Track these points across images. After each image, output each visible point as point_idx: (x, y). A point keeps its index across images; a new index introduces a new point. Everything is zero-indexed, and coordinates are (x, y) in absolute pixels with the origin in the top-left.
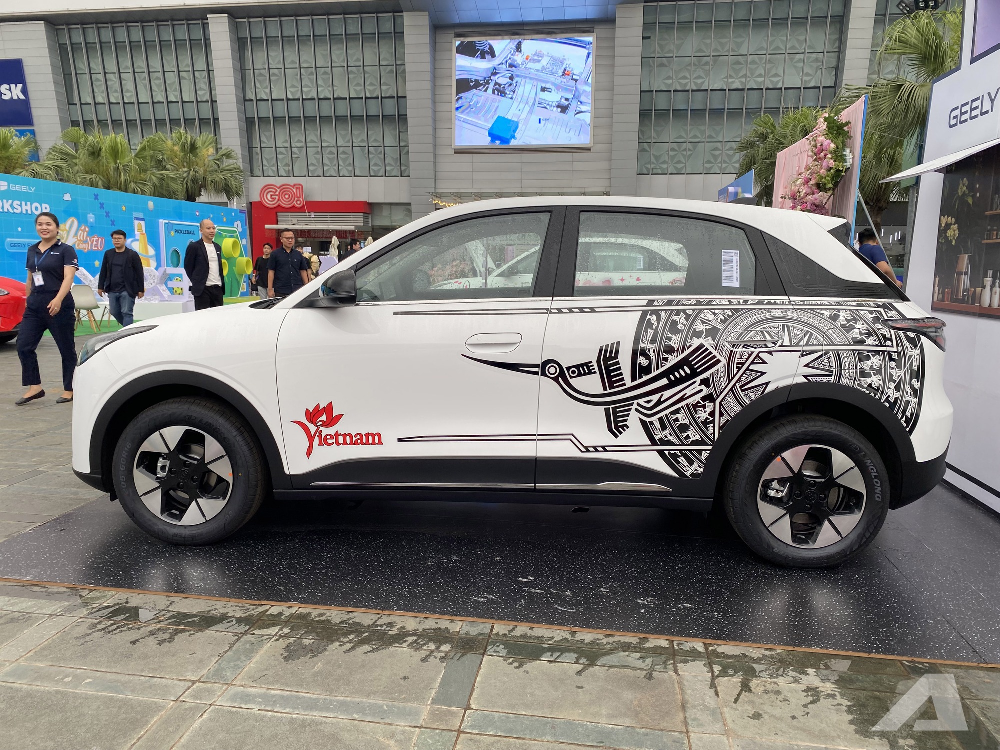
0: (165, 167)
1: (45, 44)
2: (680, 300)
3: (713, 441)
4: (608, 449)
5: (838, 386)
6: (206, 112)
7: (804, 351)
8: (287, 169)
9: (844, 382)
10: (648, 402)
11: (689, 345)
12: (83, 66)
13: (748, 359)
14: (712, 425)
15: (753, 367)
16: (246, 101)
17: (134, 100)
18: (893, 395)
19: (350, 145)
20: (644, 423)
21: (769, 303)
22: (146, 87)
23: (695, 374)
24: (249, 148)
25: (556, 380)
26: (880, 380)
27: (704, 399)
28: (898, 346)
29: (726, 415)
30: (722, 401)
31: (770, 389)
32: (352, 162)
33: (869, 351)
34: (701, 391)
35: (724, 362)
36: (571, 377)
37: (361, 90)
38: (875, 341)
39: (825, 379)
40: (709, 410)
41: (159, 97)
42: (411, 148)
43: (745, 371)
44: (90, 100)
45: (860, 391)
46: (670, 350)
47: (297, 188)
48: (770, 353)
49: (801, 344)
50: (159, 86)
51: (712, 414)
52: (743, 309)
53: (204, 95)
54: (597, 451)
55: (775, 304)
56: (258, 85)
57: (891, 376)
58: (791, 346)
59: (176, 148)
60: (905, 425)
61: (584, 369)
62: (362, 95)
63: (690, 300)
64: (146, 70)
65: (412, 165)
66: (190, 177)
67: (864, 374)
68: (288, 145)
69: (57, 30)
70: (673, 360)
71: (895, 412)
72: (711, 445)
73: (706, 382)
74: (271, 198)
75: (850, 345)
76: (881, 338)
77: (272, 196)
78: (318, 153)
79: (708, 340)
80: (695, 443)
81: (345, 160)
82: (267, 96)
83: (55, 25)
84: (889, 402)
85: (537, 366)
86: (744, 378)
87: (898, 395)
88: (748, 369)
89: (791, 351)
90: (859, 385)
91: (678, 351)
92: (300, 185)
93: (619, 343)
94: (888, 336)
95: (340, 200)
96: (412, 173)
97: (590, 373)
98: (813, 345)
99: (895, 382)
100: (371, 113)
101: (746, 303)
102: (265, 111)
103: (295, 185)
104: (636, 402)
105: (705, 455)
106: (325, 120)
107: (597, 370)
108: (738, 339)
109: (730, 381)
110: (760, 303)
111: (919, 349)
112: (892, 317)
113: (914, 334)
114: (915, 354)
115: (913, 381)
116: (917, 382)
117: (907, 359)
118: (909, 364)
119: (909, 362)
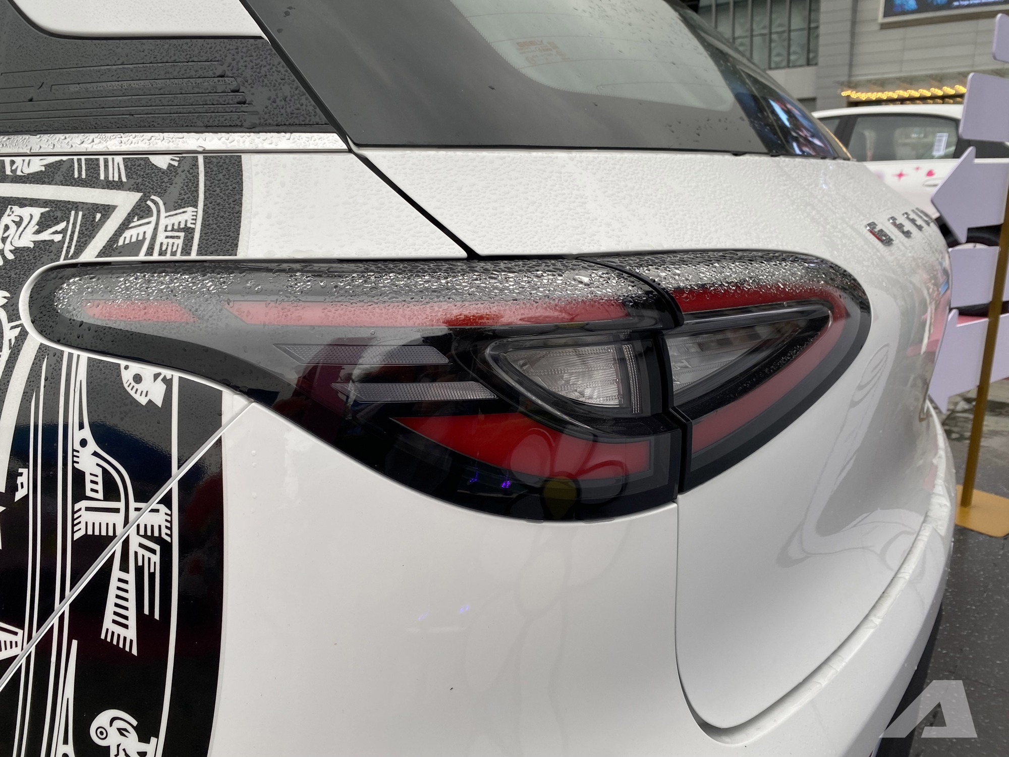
42: (821, 30)
65: (821, 50)
96: (821, 60)
106: (721, 7)
111: (167, 501)
112: (135, 247)
113: (168, 382)
114: (132, 531)
115: (103, 719)
116: (133, 735)
117: (64, 562)
118: (72, 595)
119: (73, 585)
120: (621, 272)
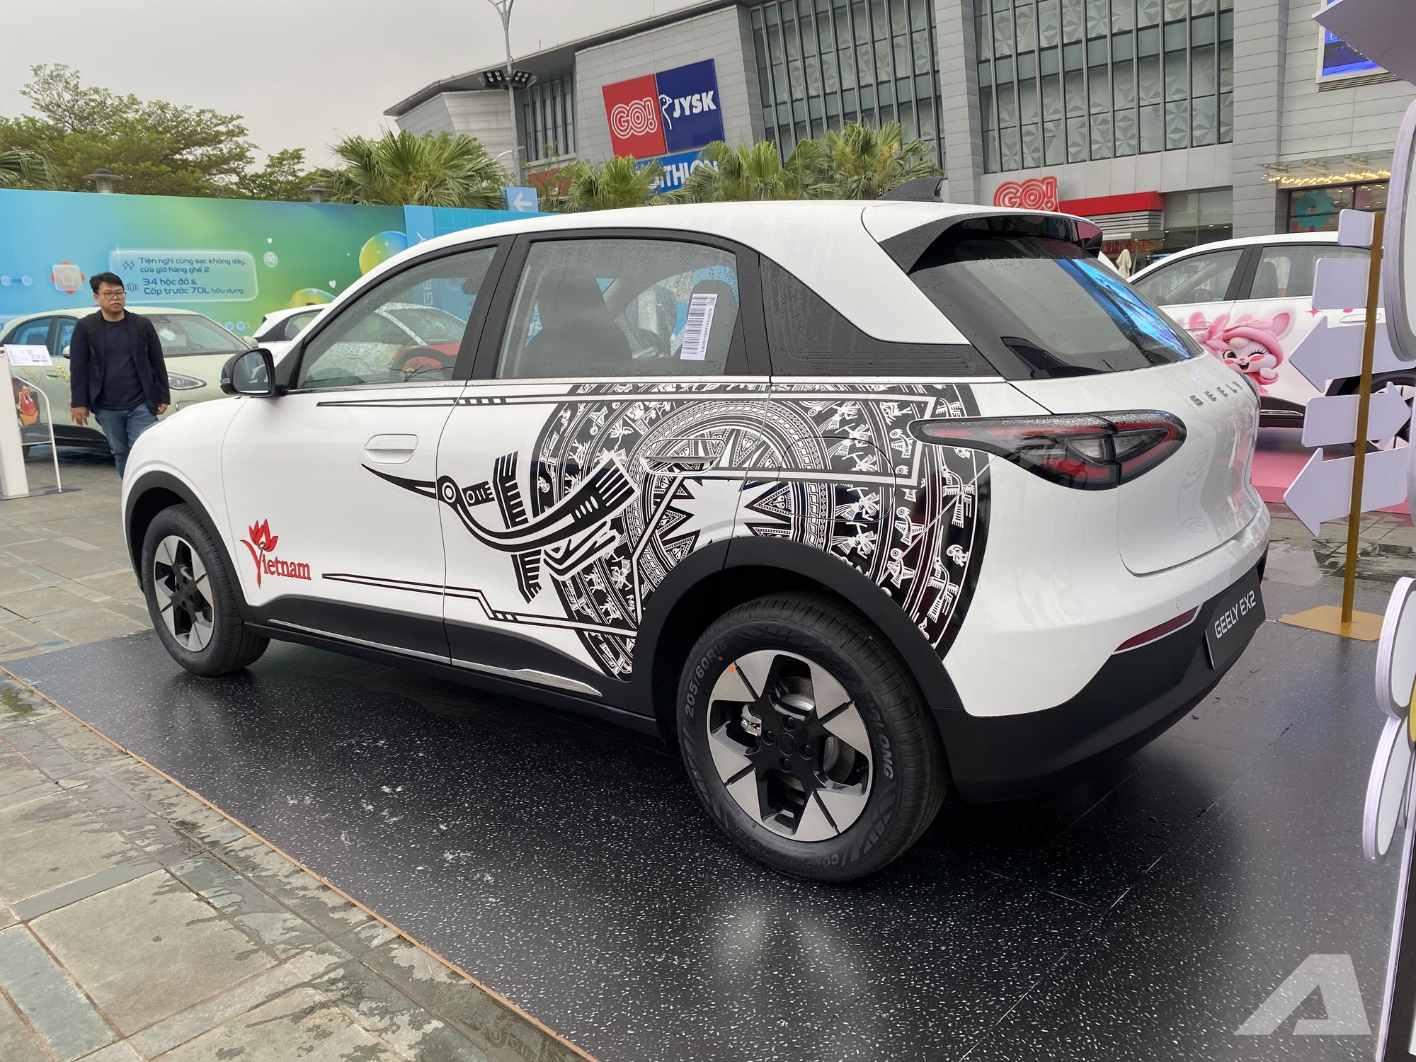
0: (832, 177)
1: (736, 33)
2: (612, 385)
3: (636, 623)
4: (519, 618)
5: (798, 547)
6: (926, 90)
7: (747, 479)
8: (1036, 155)
9: (810, 540)
10: (557, 550)
11: (596, 461)
12: (779, 54)
13: (668, 489)
14: (632, 596)
15: (675, 503)
16: (979, 62)
17: (837, 88)
18: (899, 572)
19: (1134, 104)
20: (555, 581)
21: (736, 390)
22: (850, 65)
23: (603, 511)
24: (983, 132)
25: (453, 506)
26: (873, 542)
27: (618, 551)
28: (921, 475)
29: (646, 582)
30: (639, 558)
31: (702, 542)
32: (1136, 131)
33: (857, 484)
34: (613, 539)
35: (638, 492)
36: (470, 505)
37: (1157, 12)
38: (874, 464)
39: (779, 533)
40: (626, 571)
41: (868, 78)
42: (1236, 95)
43: (665, 511)
44: (786, 98)
45: (836, 559)
46: (573, 469)
47: (1048, 183)
48: (698, 479)
49: (746, 465)
50: (867, 62)
51: (630, 577)
52: (689, 400)
53: (923, 65)
54: (506, 620)
55: (745, 390)
56: (998, 36)
57: (897, 534)
58: (730, 468)
59: (848, 149)
60: (927, 636)
61: (479, 493)
62: (1159, 21)
63: (624, 384)
64: (851, 45)
65: (1237, 122)
66: (861, 187)
67: (845, 529)
68: (1038, 120)
69: (752, 12)
70: (578, 484)
71: (905, 606)
72: (634, 630)
73: (616, 524)
74: (1010, 202)
75: (826, 471)
76: (890, 456)
77: (1010, 199)
78: (1083, 125)
79: (620, 455)
80: (616, 623)
81: (1125, 130)
82: (1010, 49)
83: (749, 7)
84: (891, 587)
85: (430, 484)
86: (665, 521)
87: (910, 574)
88: (668, 507)
89: (728, 479)
90: (835, 548)
91: (582, 470)
92: (1052, 178)
93: (516, 454)
94: (905, 455)
95: (1112, 195)
96: (1237, 136)
97: (488, 500)
98: (764, 469)
99: (904, 547)
100: (1171, 47)
101: (700, 389)
102: (1007, 73)
103: (1045, 179)
104: (543, 548)
105: (630, 645)
106: (1095, 71)
107: (494, 495)
108: (658, 454)
109: (647, 525)
110: (722, 389)
111: (973, 484)
112: (944, 414)
113: (971, 452)
114: (962, 493)
115: (951, 548)
116: (961, 552)
117: (939, 502)
118: (942, 513)
119: (943, 509)
120: (1099, 418)
